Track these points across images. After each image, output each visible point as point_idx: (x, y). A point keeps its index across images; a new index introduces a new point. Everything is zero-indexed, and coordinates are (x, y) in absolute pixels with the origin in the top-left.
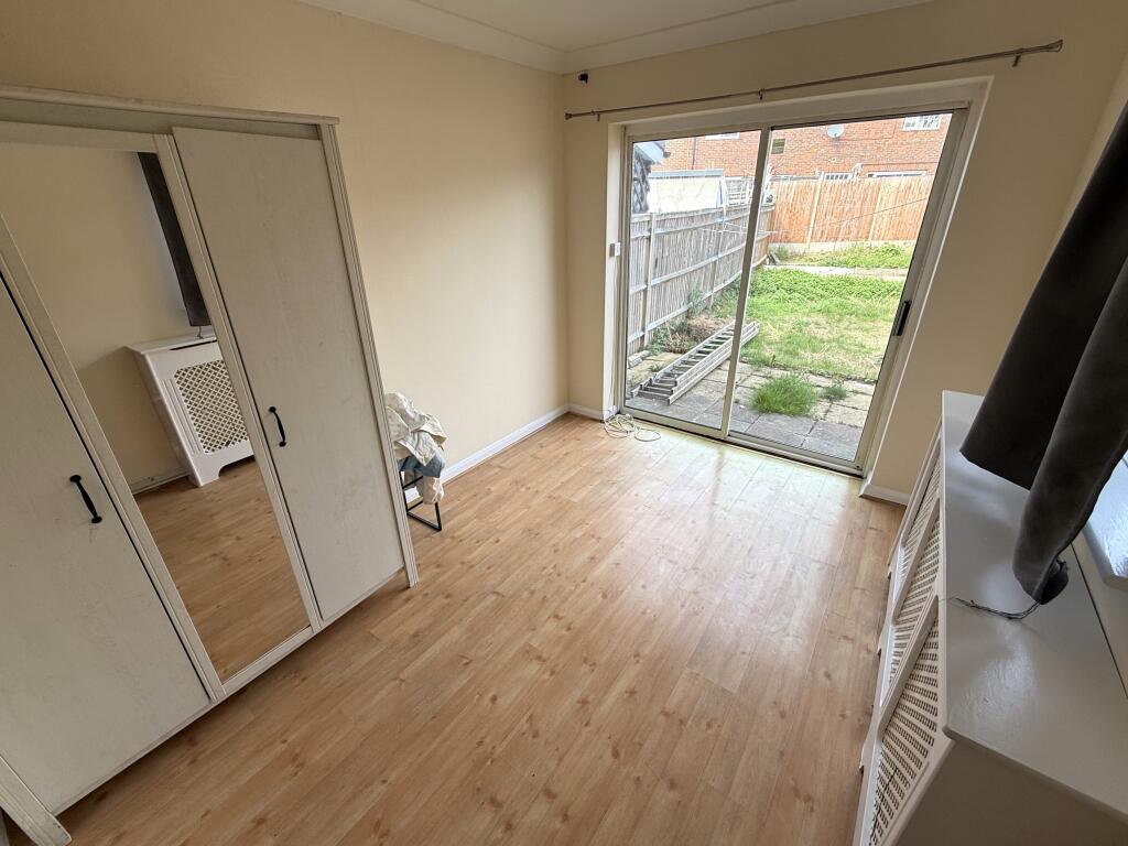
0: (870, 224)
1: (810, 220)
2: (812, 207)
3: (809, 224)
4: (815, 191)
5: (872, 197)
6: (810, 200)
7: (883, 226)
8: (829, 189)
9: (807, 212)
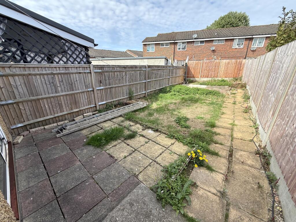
0: (218, 73)
1: (200, 72)
2: (200, 68)
3: (200, 73)
4: (201, 64)
5: (218, 65)
6: (199, 66)
7: (222, 74)
8: (205, 63)
9: (199, 70)
